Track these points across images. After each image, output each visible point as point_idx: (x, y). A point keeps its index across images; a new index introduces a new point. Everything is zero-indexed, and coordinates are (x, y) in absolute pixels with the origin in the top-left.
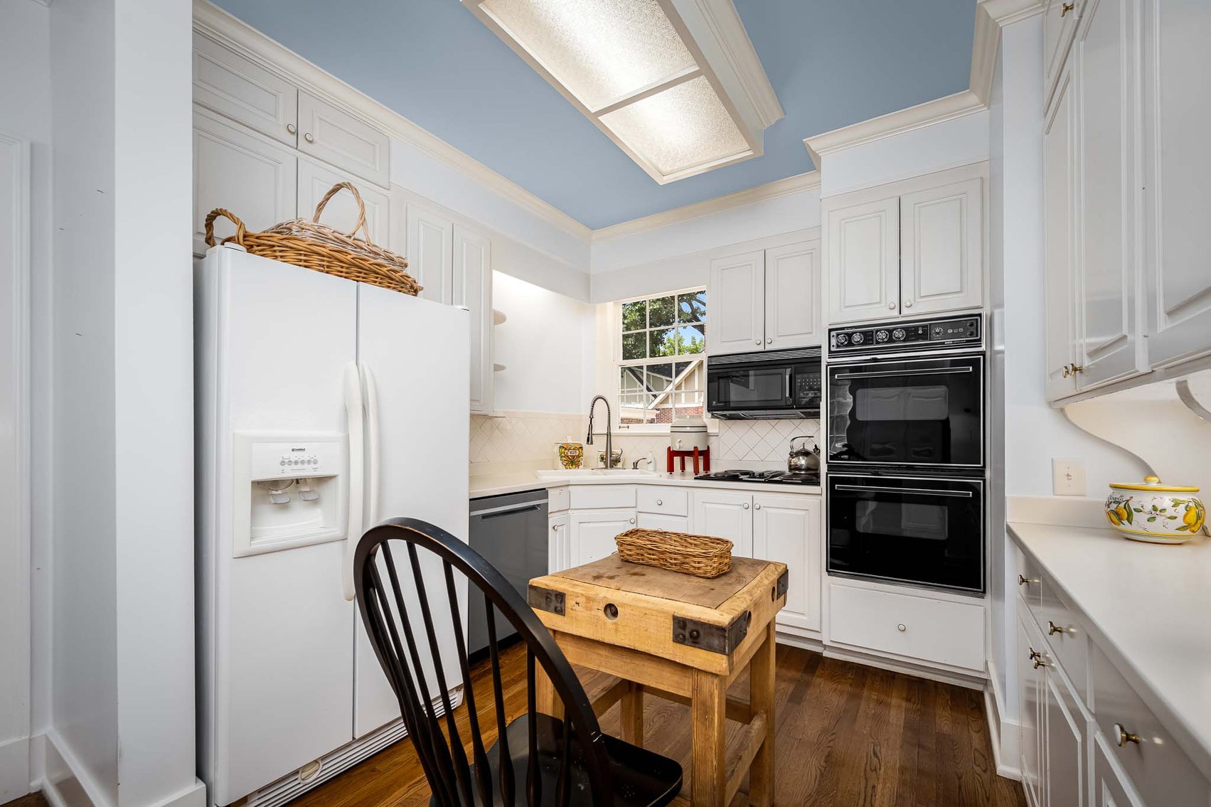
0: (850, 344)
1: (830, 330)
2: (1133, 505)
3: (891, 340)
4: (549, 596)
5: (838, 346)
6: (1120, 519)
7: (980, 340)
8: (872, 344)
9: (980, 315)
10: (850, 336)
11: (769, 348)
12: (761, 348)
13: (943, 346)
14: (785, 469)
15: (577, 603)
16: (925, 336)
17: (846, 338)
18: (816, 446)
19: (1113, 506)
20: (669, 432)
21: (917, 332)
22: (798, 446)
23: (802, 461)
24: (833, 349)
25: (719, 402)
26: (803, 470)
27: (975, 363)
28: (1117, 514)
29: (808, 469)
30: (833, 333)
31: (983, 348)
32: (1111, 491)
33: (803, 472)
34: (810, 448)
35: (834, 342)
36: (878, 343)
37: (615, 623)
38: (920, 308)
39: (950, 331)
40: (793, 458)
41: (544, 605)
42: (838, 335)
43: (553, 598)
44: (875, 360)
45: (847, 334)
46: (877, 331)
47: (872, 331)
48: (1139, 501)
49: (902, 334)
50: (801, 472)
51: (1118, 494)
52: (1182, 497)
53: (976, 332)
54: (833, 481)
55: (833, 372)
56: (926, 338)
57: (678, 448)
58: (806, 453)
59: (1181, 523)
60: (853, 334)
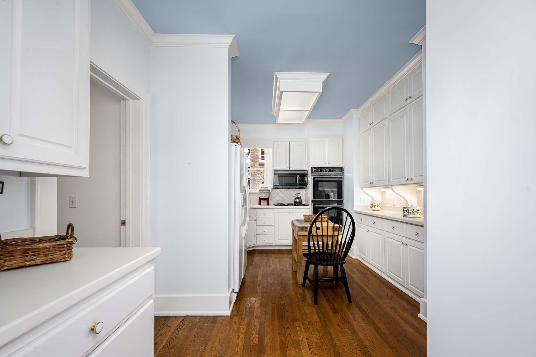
0: (317, 171)
1: (313, 167)
3: (326, 171)
4: (303, 228)
5: (315, 172)
7: (342, 173)
9: (342, 168)
10: (317, 169)
11: (291, 169)
12: (288, 169)
13: (335, 173)
14: (293, 203)
16: (332, 171)
17: (317, 170)
18: (300, 196)
20: (258, 192)
21: (331, 170)
22: (297, 197)
23: (298, 200)
24: (313, 172)
25: (277, 184)
26: (297, 202)
27: (342, 178)
28: (372, 206)
29: (299, 202)
30: (313, 168)
31: (343, 175)
36: (323, 172)
37: (320, 231)
38: (331, 165)
39: (337, 170)
40: (295, 199)
41: (302, 230)
42: (315, 169)
43: (305, 228)
44: (323, 176)
45: (316, 169)
46: (323, 169)
48: (376, 204)
49: (328, 170)
50: (298, 203)
51: (372, 203)
52: (380, 203)
53: (341, 171)
54: (314, 205)
55: (314, 178)
56: (332, 172)
57: (261, 197)
58: (298, 198)
59: (380, 207)
60: (318, 169)
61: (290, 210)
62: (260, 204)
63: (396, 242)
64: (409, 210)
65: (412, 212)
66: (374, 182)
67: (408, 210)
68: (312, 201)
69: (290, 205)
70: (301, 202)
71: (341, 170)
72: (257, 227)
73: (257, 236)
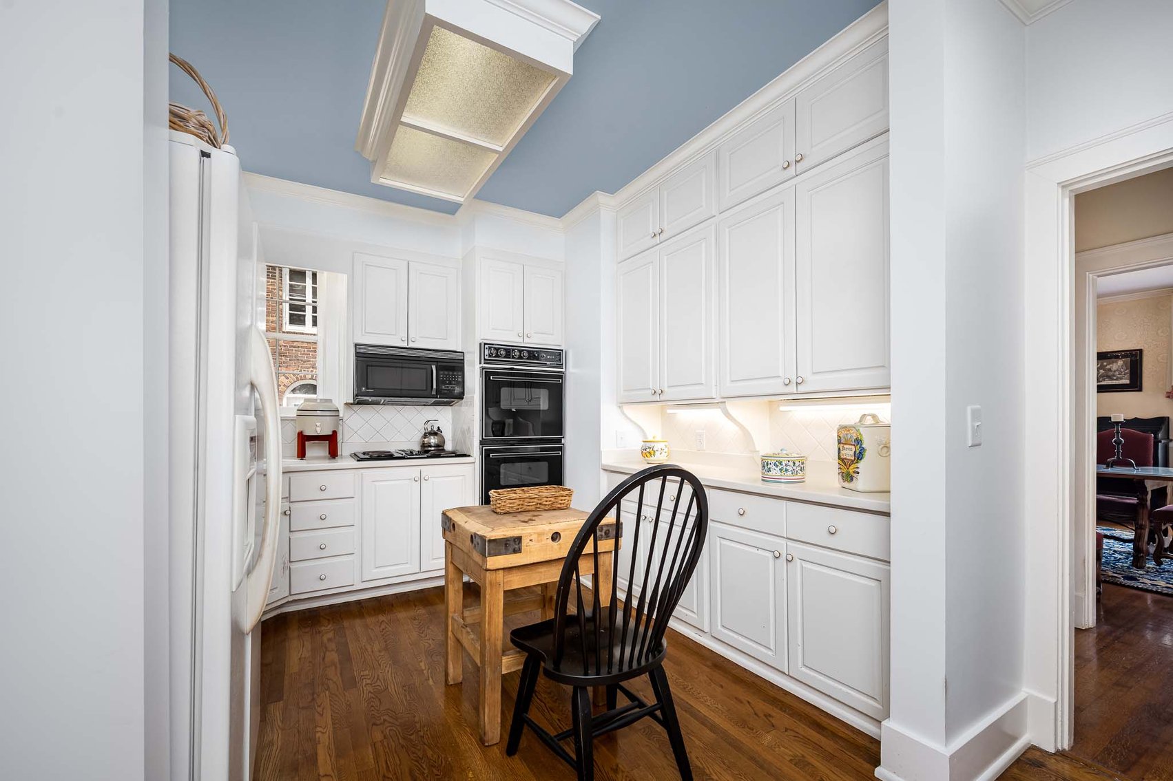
0: (497, 356)
1: (485, 344)
2: (655, 449)
3: (520, 357)
4: (508, 542)
5: (490, 356)
6: (651, 455)
7: (562, 365)
8: (510, 358)
9: (562, 350)
10: (497, 349)
11: (411, 345)
12: (404, 345)
13: (544, 365)
14: (417, 448)
15: (531, 540)
16: (536, 358)
17: (496, 352)
18: (439, 427)
19: (648, 450)
20: (295, 415)
21: (533, 355)
22: (429, 429)
23: (433, 440)
24: (487, 358)
25: (367, 388)
26: (431, 446)
27: (561, 377)
28: (650, 453)
29: (437, 446)
30: (486, 346)
31: (563, 370)
32: (643, 443)
33: (433, 449)
34: (436, 429)
35: (487, 353)
36: (513, 358)
37: (559, 544)
38: (535, 340)
39: (548, 357)
40: (425, 438)
41: (503, 550)
42: (490, 348)
43: (512, 543)
44: (512, 369)
45: (495, 348)
46: (513, 350)
47: (509, 349)
48: (657, 446)
49: (526, 354)
50: (432, 449)
51: (648, 444)
52: (667, 444)
53: (560, 360)
54: (488, 452)
55: (487, 374)
56: (538, 360)
57: (308, 433)
58: (435, 434)
59: (667, 454)
60: (500, 349)
61: (414, 472)
62: (302, 454)
63: (754, 550)
64: (784, 463)
65: (789, 468)
66: (666, 389)
67: (781, 463)
68: (482, 443)
69: (410, 455)
70: (443, 446)
71: (558, 356)
72: (294, 536)
73: (293, 566)
